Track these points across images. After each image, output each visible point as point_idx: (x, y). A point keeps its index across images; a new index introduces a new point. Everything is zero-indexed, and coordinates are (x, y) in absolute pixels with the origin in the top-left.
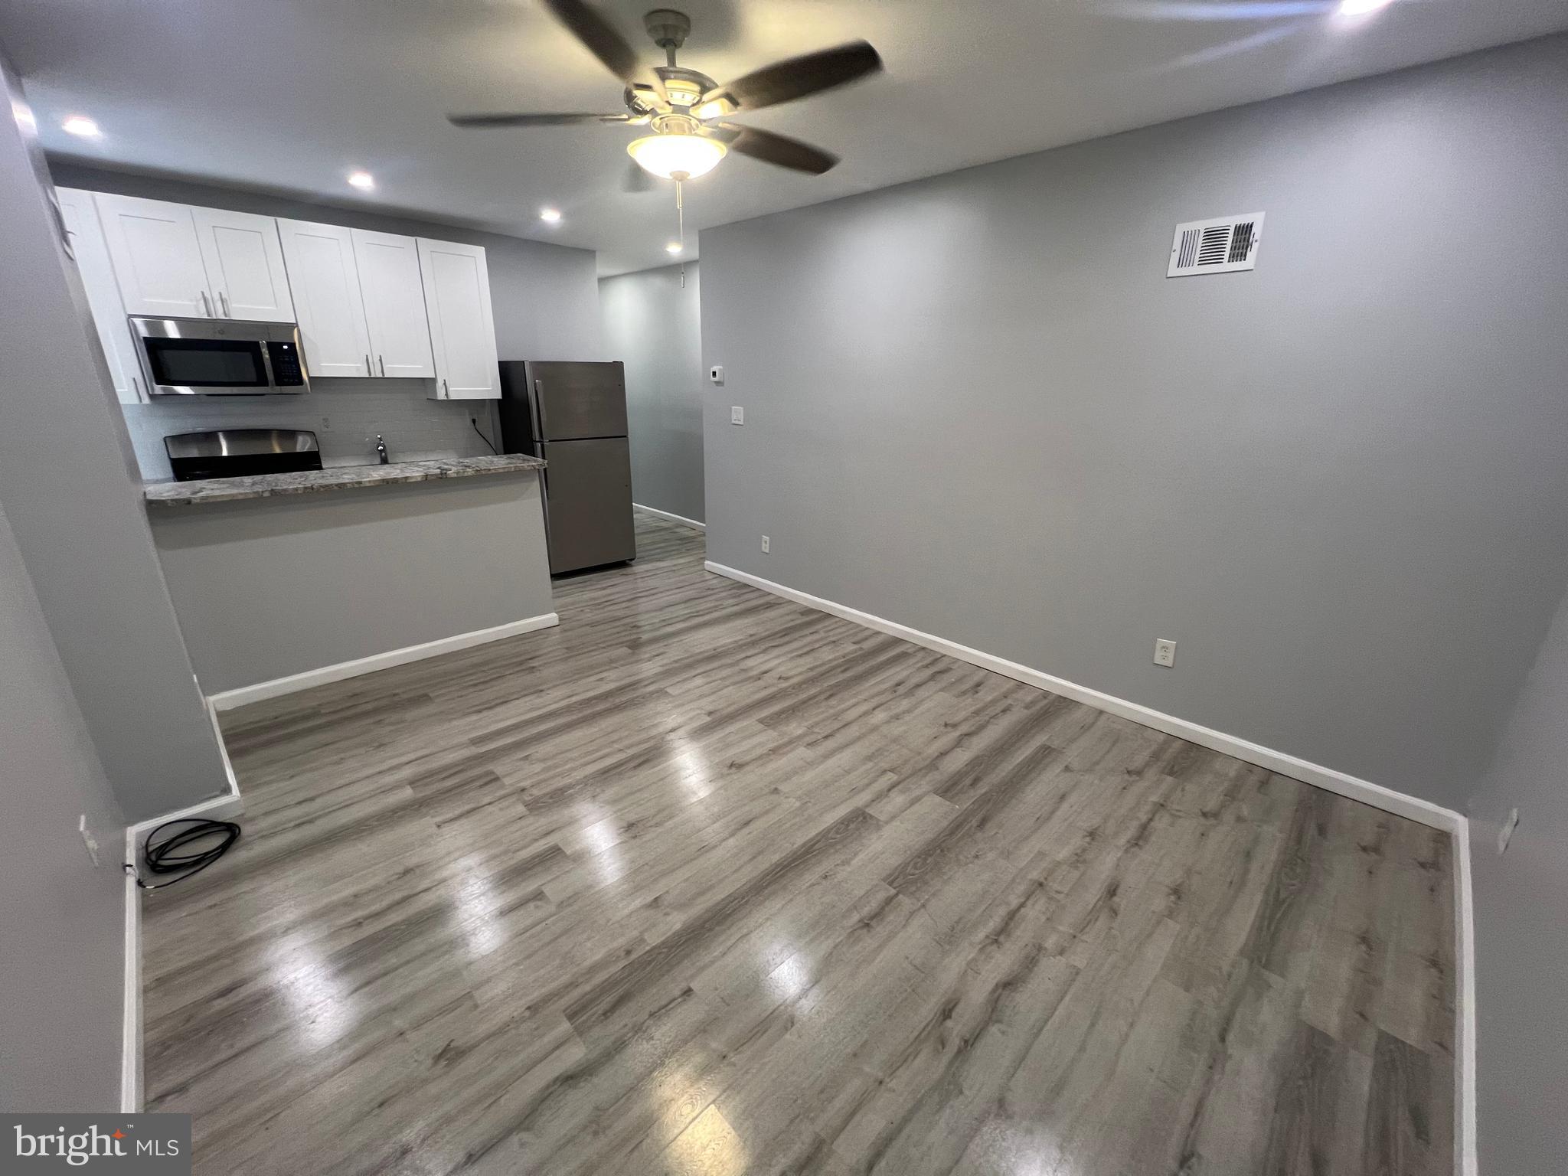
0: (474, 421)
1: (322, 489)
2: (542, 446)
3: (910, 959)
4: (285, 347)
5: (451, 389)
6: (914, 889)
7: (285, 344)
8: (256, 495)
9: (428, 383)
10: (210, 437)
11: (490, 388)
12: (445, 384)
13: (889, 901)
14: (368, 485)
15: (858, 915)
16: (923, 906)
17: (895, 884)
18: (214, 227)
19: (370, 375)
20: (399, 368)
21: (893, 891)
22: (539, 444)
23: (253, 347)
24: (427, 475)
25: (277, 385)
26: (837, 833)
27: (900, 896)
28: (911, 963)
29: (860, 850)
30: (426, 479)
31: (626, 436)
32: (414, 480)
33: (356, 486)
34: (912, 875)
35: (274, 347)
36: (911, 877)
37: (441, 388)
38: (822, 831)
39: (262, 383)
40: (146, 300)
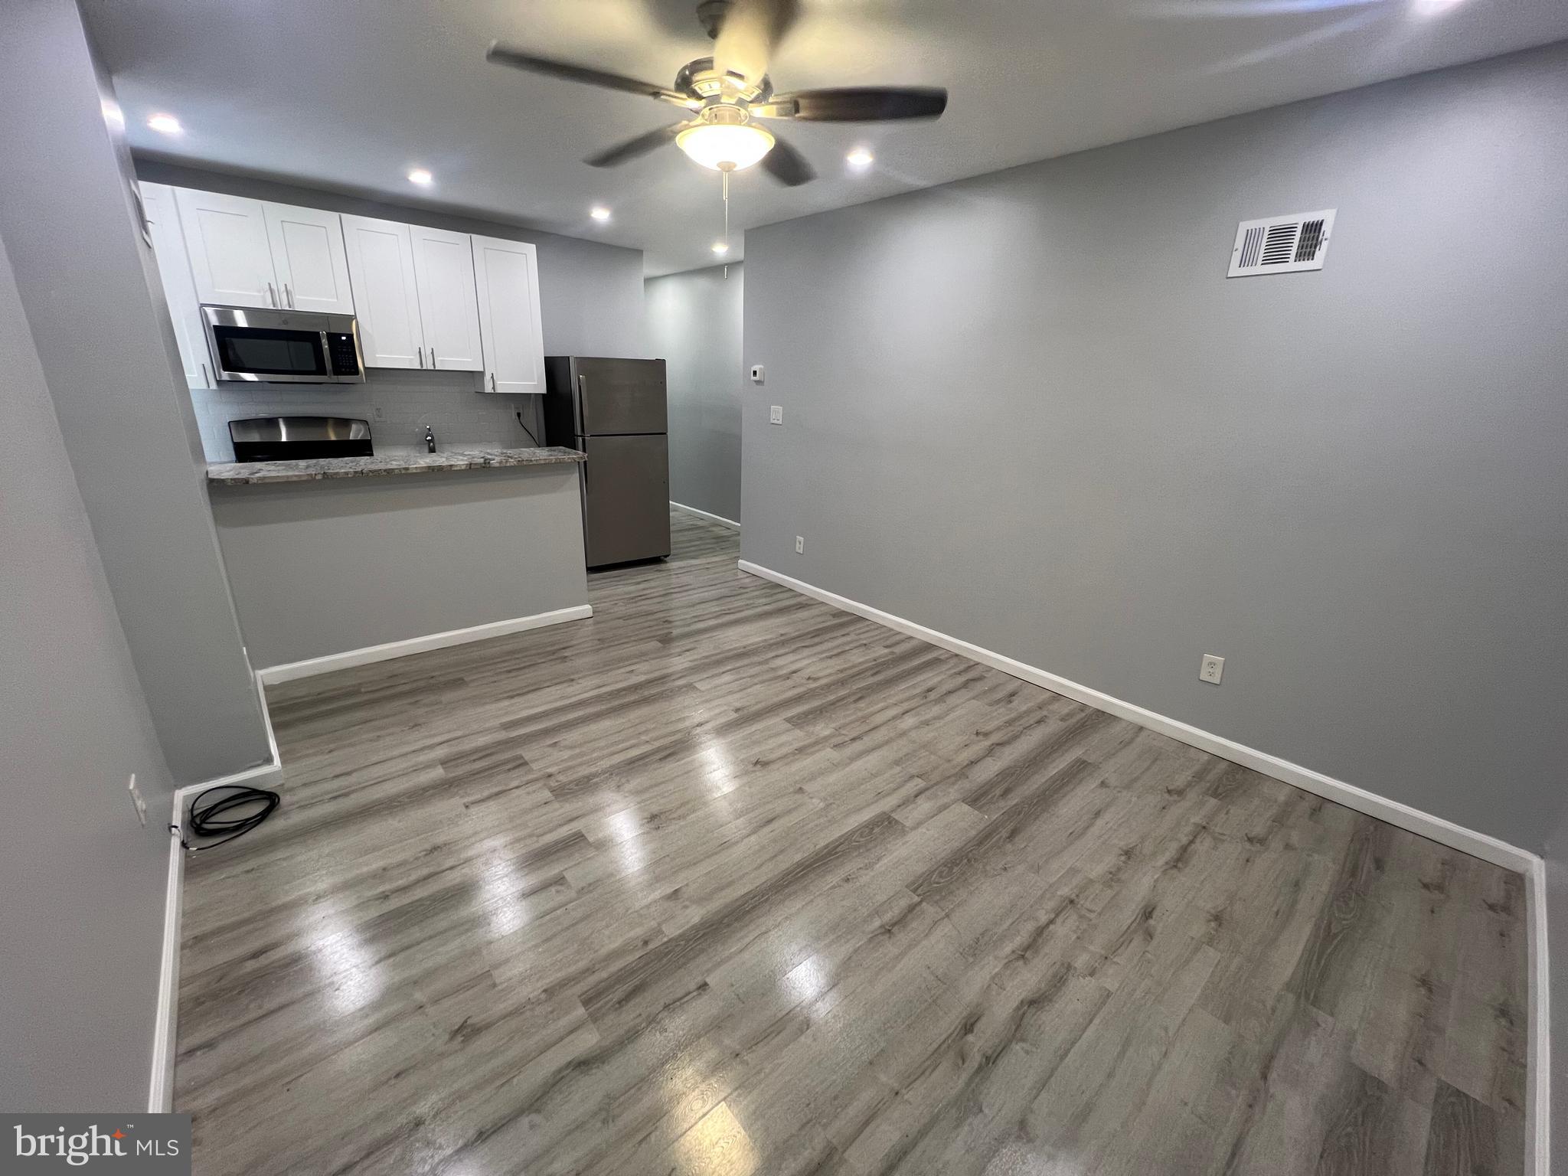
0: (519, 415)
1: (371, 474)
2: (584, 440)
3: (931, 969)
4: (344, 338)
5: (498, 382)
6: (939, 897)
7: (344, 335)
8: (310, 478)
9: (476, 376)
10: (271, 423)
11: (535, 383)
12: (492, 377)
13: (912, 908)
14: (414, 471)
15: (880, 921)
16: (947, 916)
17: (919, 892)
18: (283, 221)
19: (422, 366)
20: (449, 361)
21: (916, 899)
22: (580, 439)
23: (313, 337)
24: (471, 464)
25: (335, 374)
26: (861, 836)
27: (924, 904)
28: (932, 973)
29: (884, 855)
30: (470, 468)
31: (665, 434)
32: (458, 468)
33: (403, 472)
34: (937, 883)
35: (333, 338)
36: (936, 885)
37: (489, 382)
38: (846, 833)
39: (321, 370)
40: (217, 290)
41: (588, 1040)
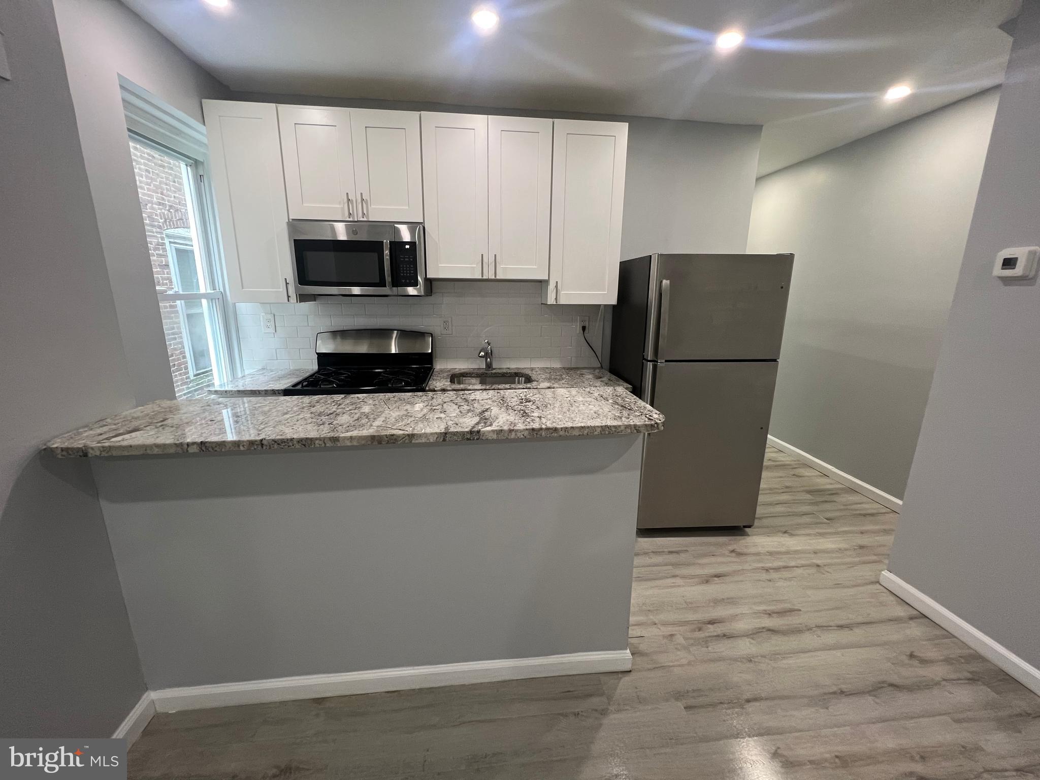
0: (584, 328)
2: (655, 367)
4: (407, 247)
5: (562, 293)
9: (541, 285)
11: (606, 293)
12: (556, 287)
14: (348, 443)
18: (366, 127)
19: (495, 277)
20: (510, 270)
23: (377, 246)
24: (446, 434)
25: (393, 286)
30: (444, 440)
31: (775, 360)
32: (424, 440)
33: (329, 444)
35: (397, 246)
37: (552, 292)
39: (382, 284)
40: (305, 205)
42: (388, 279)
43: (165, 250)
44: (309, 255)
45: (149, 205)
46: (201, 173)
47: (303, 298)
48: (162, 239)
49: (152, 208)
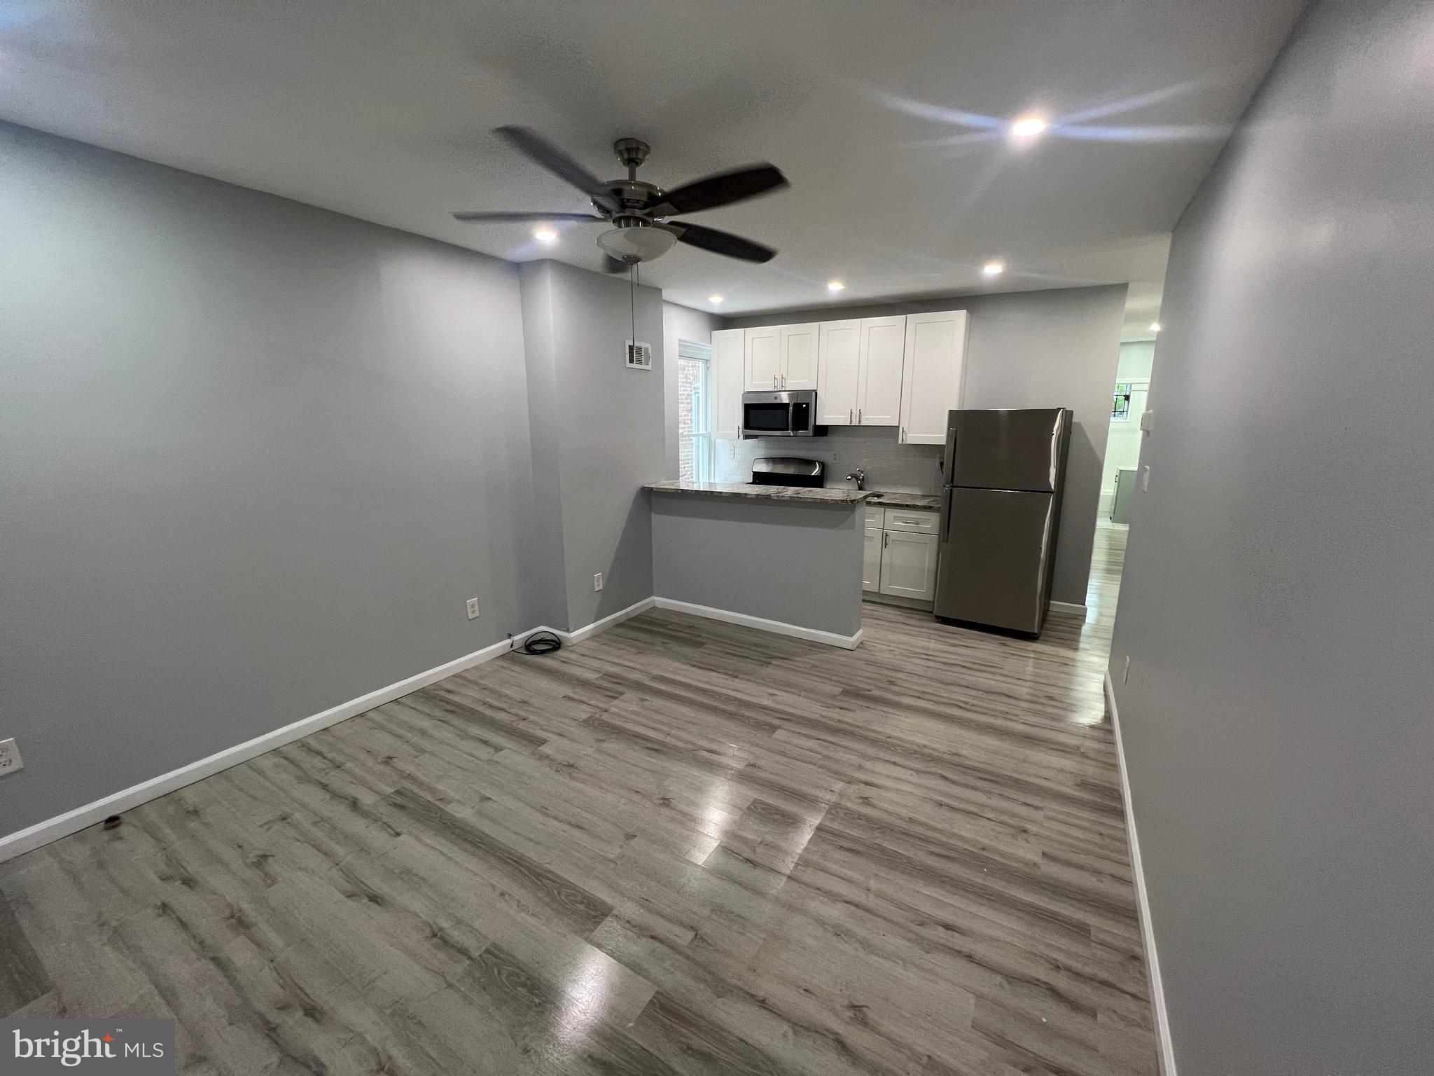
2: (951, 491)
3: (383, 976)
4: (803, 407)
5: (909, 435)
6: (477, 975)
7: (804, 404)
9: (892, 431)
11: (938, 434)
12: (904, 431)
13: (463, 952)
15: (448, 926)
16: (450, 986)
17: (485, 956)
18: (789, 335)
19: (852, 423)
20: (871, 419)
21: (476, 954)
22: (948, 489)
23: (787, 407)
25: (795, 430)
26: (567, 896)
27: (468, 962)
28: (378, 977)
29: (540, 918)
34: (499, 973)
35: (798, 406)
36: (496, 972)
37: (900, 435)
38: (570, 883)
39: (788, 428)
40: (753, 383)
41: (367, 799)
42: (790, 426)
43: (691, 399)
44: (752, 412)
45: (687, 368)
46: (708, 365)
47: (747, 437)
48: (691, 391)
49: (688, 370)
